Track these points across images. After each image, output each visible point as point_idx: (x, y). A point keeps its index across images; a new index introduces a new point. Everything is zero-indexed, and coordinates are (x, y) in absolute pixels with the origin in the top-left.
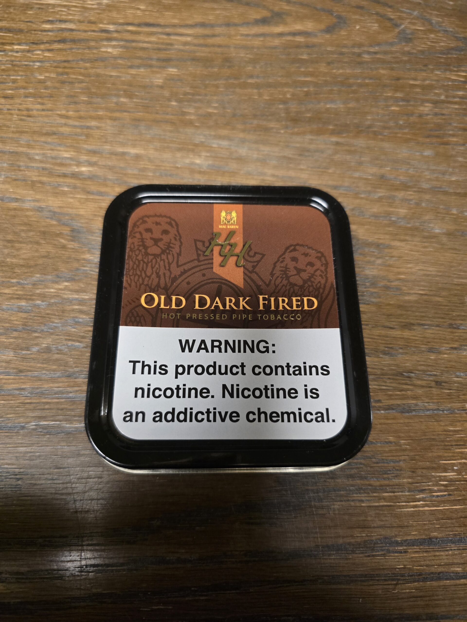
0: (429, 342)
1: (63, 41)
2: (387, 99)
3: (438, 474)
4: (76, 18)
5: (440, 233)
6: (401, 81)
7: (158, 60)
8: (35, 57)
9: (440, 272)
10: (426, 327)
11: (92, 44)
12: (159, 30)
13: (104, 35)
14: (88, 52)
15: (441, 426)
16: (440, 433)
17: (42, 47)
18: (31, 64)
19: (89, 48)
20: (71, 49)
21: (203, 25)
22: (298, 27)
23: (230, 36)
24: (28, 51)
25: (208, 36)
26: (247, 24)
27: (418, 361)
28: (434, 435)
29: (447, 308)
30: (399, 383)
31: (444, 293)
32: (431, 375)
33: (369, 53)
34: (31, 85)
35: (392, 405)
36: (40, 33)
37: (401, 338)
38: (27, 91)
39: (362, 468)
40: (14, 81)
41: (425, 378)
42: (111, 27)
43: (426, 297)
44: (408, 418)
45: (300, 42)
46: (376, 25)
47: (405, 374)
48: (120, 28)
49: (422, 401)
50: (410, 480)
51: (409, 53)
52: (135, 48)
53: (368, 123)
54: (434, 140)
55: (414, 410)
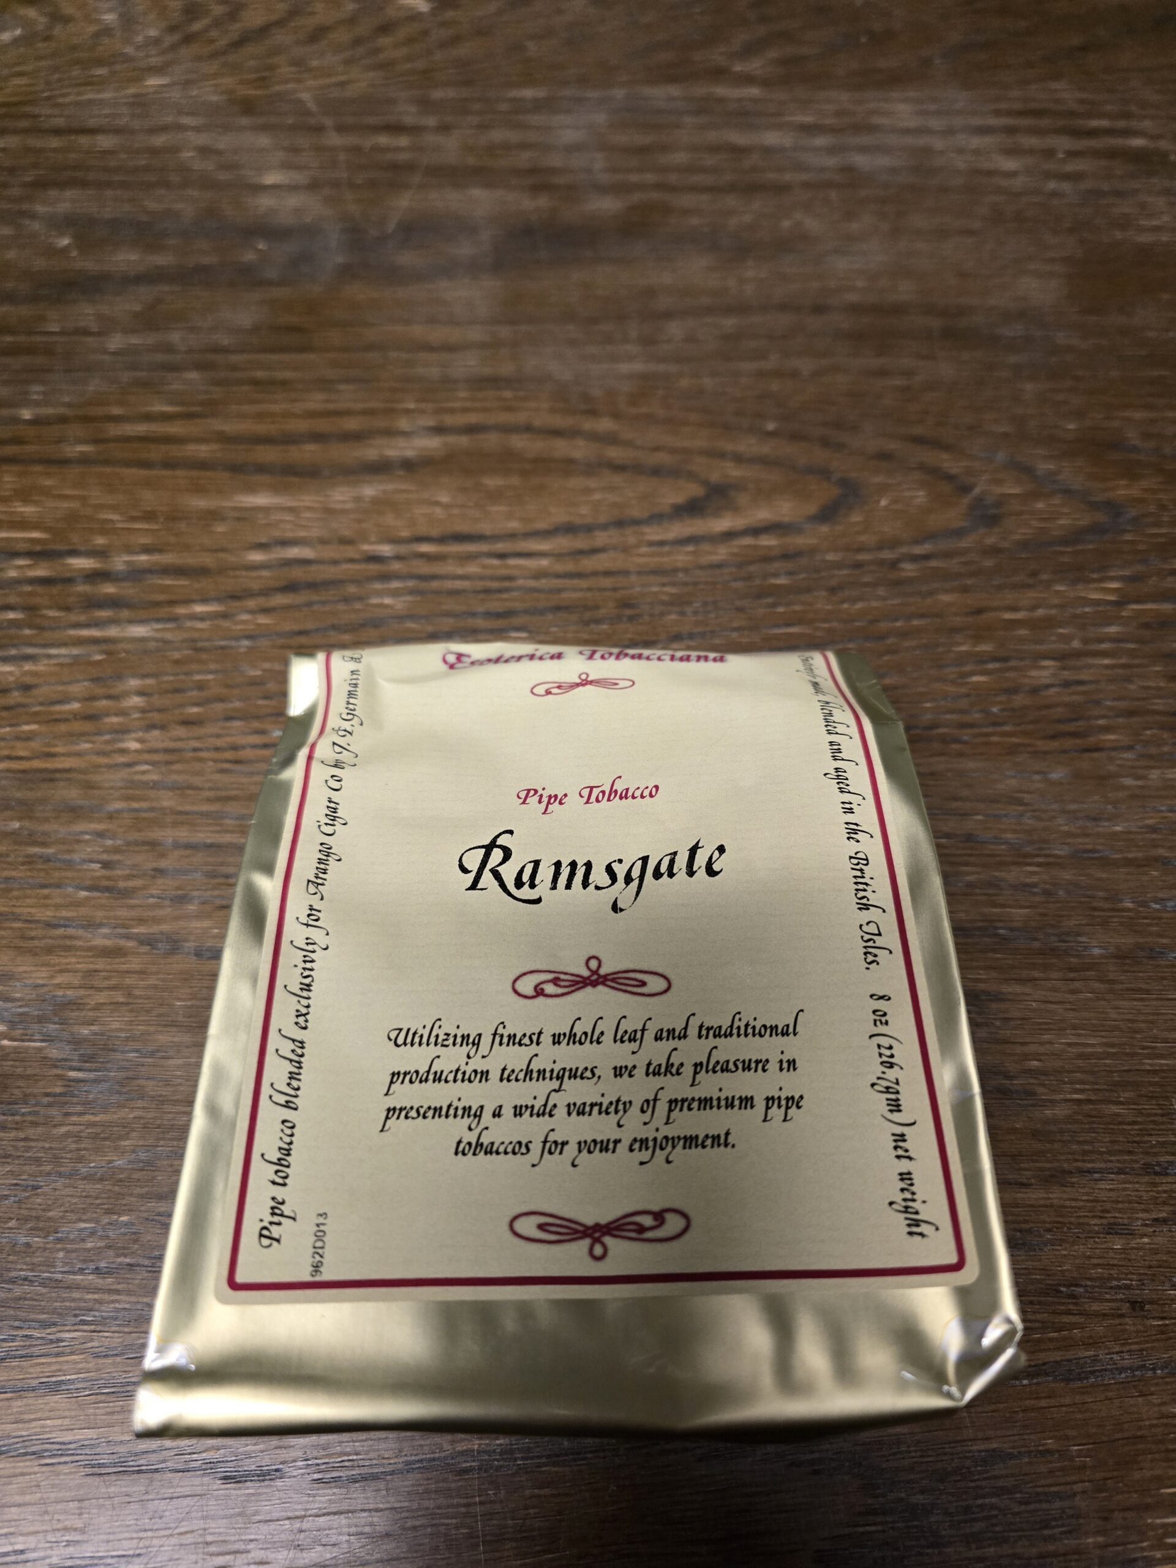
0: (1108, 1212)
1: (291, 587)
2: (962, 659)
3: (1158, 1521)
4: (315, 533)
5: (1102, 956)
6: (985, 616)
7: (488, 615)
8: (239, 627)
9: (1112, 1045)
10: (1097, 1176)
11: (352, 589)
12: (484, 547)
13: (374, 568)
14: (345, 608)
15: (1154, 1405)
16: (1154, 1422)
17: (251, 603)
18: (233, 643)
19: (346, 600)
20: (309, 604)
21: (570, 529)
22: (763, 514)
23: (626, 550)
24: (225, 616)
25: (581, 552)
26: (657, 518)
27: (1089, 1257)
28: (1140, 1428)
29: (1136, 1127)
30: (1054, 1313)
31: (1125, 1095)
32: (1119, 1287)
33: (914, 558)
34: (236, 691)
35: (1044, 1364)
36: (244, 573)
37: (1046, 1206)
38: (230, 706)
39: (996, 1516)
40: (201, 686)
41: (1108, 1296)
42: (386, 550)
43: (1087, 1108)
44: (1083, 1393)
45: (769, 548)
46: (921, 493)
47: (1062, 1289)
48: (403, 549)
49: (1107, 1351)
50: (1100, 1539)
51: (995, 551)
52: (437, 592)
53: (928, 717)
54: (1069, 743)
55: (1092, 1372)
